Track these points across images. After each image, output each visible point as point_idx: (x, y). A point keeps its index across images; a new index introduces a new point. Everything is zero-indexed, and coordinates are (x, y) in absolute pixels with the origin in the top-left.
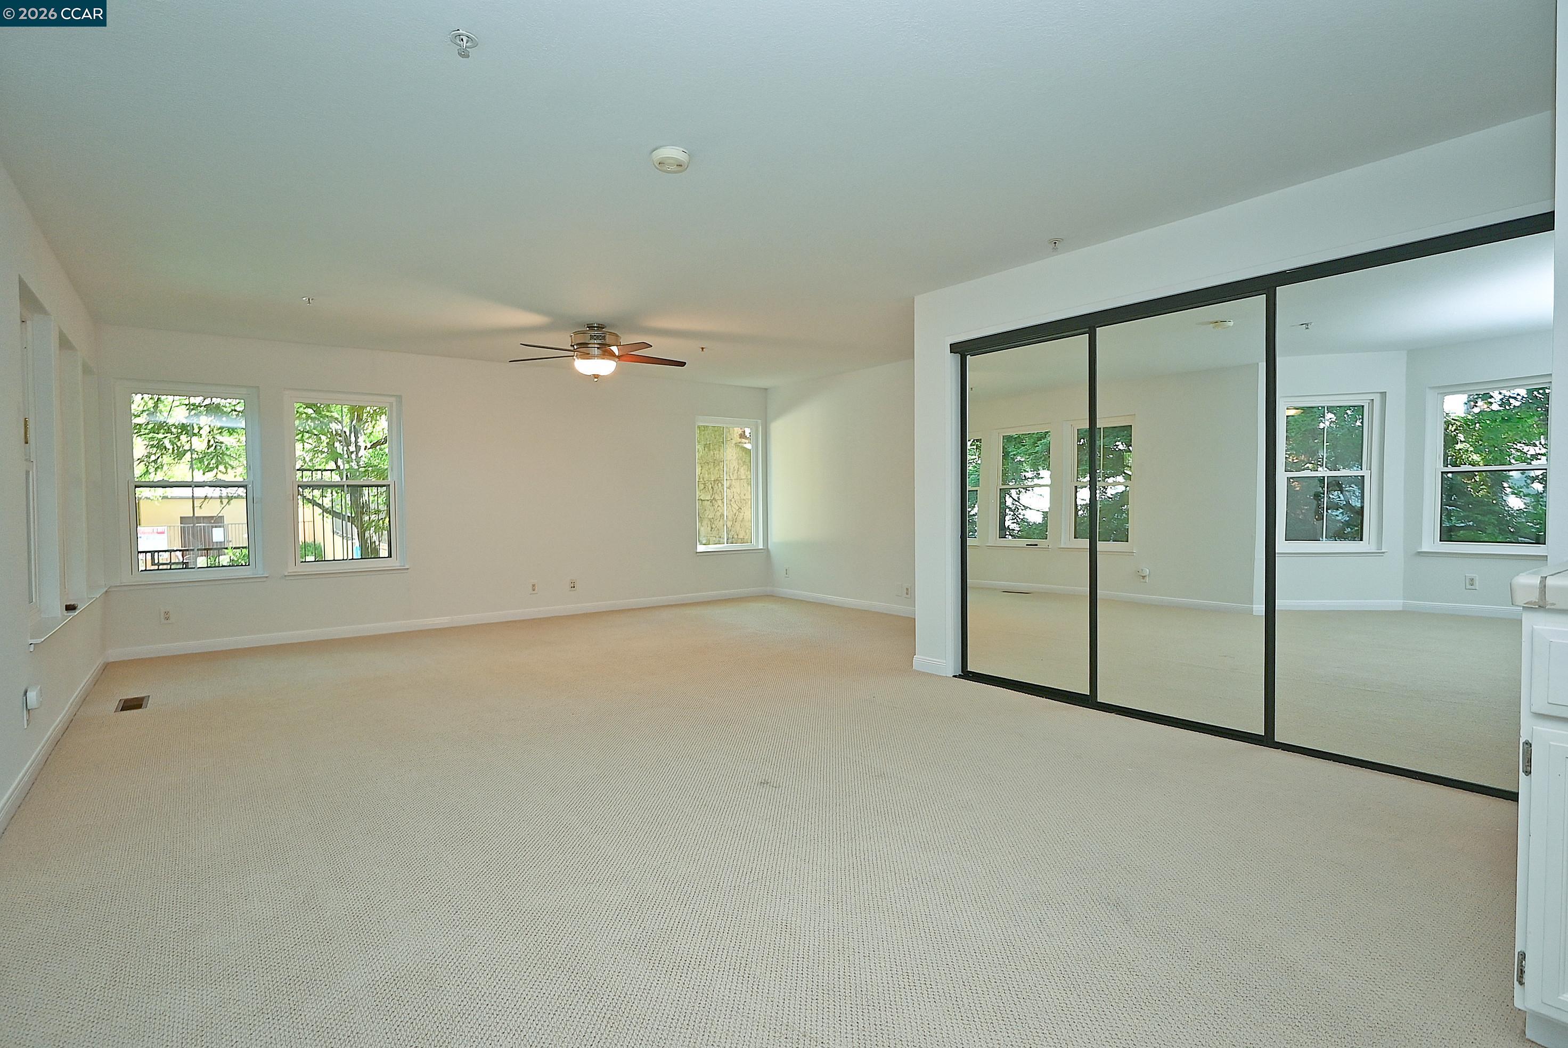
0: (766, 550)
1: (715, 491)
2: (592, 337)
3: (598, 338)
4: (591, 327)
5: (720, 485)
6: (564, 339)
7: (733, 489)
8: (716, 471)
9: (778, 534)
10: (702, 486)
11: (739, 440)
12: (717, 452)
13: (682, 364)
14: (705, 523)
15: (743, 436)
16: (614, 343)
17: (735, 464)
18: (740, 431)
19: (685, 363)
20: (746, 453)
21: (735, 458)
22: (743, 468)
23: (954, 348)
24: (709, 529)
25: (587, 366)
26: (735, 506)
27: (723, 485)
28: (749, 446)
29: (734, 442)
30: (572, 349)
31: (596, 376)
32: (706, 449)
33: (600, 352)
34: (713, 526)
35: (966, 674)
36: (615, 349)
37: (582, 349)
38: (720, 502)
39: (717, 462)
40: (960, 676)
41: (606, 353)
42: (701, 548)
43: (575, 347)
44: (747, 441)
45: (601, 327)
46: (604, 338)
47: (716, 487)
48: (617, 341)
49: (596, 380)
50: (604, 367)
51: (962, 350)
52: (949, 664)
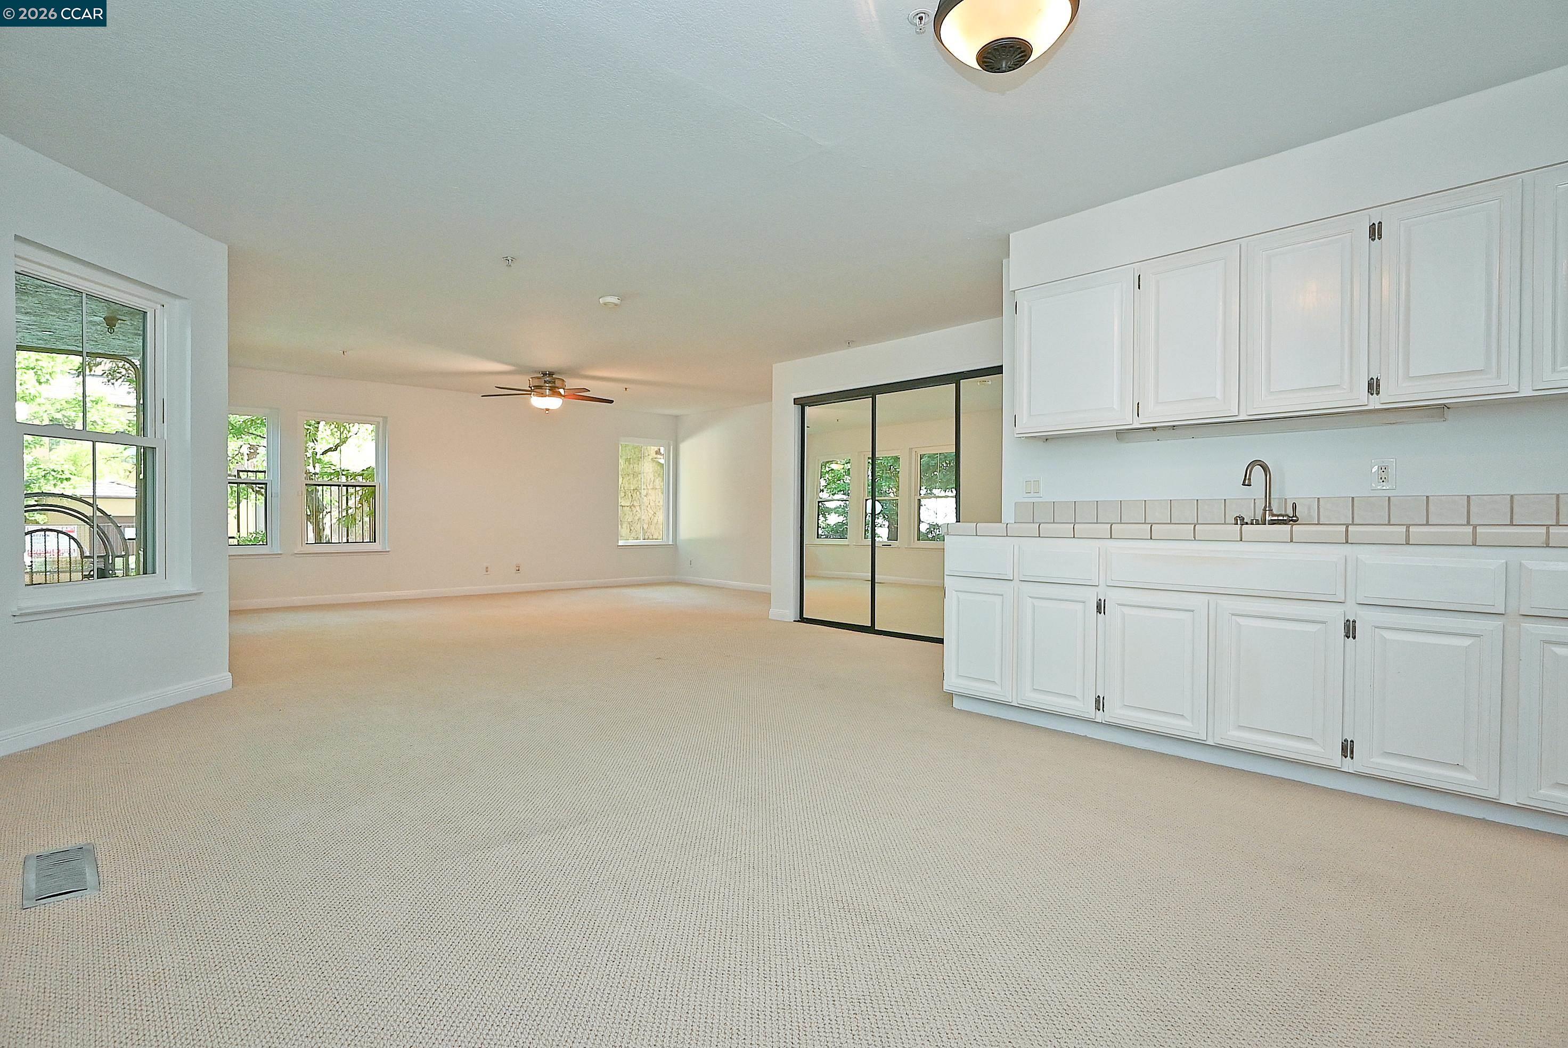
0: (675, 546)
1: (634, 499)
2: (545, 382)
3: (550, 382)
4: (545, 374)
5: (638, 493)
6: (524, 382)
7: (650, 497)
8: (634, 482)
9: (685, 532)
10: (623, 495)
11: (656, 456)
12: (637, 466)
13: (612, 402)
14: (624, 526)
15: (658, 452)
16: (561, 386)
17: (652, 476)
18: (656, 449)
19: (613, 401)
20: (661, 467)
21: (651, 471)
22: (657, 480)
23: (796, 401)
24: (629, 530)
25: (539, 402)
26: (651, 511)
27: (640, 493)
28: (662, 461)
29: (651, 457)
30: (530, 389)
31: (547, 410)
32: (627, 463)
33: (551, 392)
34: (632, 528)
35: (802, 620)
36: (562, 391)
37: (537, 389)
38: (638, 508)
39: (635, 475)
40: (798, 621)
41: (554, 392)
42: (621, 543)
43: (533, 388)
44: (662, 457)
45: (551, 374)
46: (554, 382)
47: (634, 495)
48: (563, 384)
49: (547, 412)
50: (553, 403)
51: (803, 403)
52: (791, 613)
